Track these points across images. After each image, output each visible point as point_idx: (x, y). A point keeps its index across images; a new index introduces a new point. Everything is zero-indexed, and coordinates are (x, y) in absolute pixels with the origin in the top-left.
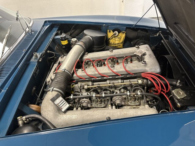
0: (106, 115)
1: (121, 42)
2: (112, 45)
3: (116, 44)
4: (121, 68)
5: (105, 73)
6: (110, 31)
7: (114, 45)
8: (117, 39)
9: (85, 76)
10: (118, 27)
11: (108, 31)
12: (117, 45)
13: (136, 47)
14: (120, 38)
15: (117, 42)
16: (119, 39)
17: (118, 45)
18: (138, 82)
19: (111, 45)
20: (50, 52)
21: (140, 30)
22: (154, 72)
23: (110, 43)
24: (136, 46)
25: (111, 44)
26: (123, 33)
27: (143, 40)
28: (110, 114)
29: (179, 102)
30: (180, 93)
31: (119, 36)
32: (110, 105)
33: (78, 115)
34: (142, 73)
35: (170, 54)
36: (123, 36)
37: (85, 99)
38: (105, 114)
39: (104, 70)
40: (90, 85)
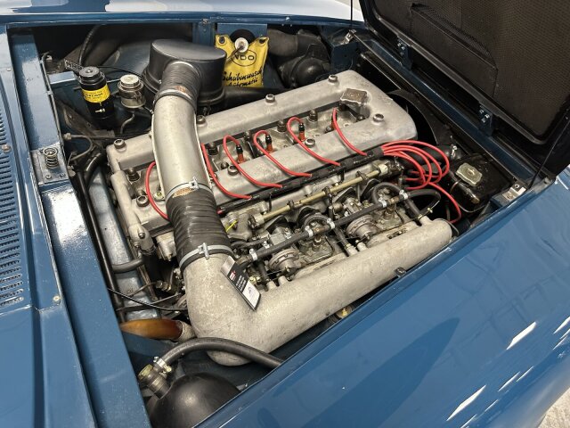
0: (363, 270)
1: (258, 69)
2: (233, 83)
3: (244, 78)
4: (332, 144)
5: (297, 169)
6: (222, 40)
7: (240, 82)
8: (246, 62)
9: (245, 188)
10: (245, 24)
11: (218, 38)
12: (247, 80)
13: (330, 81)
14: (254, 58)
15: (247, 71)
16: (252, 62)
17: (251, 79)
18: (379, 170)
19: (230, 81)
20: (75, 136)
21: (301, 30)
22: (406, 137)
23: (228, 75)
24: (330, 77)
25: (230, 78)
26: (262, 42)
27: (310, 57)
28: (370, 264)
29: (475, 192)
30: (471, 173)
31: (249, 53)
32: (349, 245)
33: (301, 294)
34: (381, 145)
35: (397, 88)
36: (261, 50)
37: (284, 252)
38: (360, 268)
39: (292, 159)
40: (264, 210)
